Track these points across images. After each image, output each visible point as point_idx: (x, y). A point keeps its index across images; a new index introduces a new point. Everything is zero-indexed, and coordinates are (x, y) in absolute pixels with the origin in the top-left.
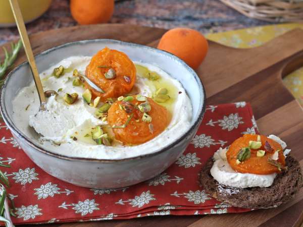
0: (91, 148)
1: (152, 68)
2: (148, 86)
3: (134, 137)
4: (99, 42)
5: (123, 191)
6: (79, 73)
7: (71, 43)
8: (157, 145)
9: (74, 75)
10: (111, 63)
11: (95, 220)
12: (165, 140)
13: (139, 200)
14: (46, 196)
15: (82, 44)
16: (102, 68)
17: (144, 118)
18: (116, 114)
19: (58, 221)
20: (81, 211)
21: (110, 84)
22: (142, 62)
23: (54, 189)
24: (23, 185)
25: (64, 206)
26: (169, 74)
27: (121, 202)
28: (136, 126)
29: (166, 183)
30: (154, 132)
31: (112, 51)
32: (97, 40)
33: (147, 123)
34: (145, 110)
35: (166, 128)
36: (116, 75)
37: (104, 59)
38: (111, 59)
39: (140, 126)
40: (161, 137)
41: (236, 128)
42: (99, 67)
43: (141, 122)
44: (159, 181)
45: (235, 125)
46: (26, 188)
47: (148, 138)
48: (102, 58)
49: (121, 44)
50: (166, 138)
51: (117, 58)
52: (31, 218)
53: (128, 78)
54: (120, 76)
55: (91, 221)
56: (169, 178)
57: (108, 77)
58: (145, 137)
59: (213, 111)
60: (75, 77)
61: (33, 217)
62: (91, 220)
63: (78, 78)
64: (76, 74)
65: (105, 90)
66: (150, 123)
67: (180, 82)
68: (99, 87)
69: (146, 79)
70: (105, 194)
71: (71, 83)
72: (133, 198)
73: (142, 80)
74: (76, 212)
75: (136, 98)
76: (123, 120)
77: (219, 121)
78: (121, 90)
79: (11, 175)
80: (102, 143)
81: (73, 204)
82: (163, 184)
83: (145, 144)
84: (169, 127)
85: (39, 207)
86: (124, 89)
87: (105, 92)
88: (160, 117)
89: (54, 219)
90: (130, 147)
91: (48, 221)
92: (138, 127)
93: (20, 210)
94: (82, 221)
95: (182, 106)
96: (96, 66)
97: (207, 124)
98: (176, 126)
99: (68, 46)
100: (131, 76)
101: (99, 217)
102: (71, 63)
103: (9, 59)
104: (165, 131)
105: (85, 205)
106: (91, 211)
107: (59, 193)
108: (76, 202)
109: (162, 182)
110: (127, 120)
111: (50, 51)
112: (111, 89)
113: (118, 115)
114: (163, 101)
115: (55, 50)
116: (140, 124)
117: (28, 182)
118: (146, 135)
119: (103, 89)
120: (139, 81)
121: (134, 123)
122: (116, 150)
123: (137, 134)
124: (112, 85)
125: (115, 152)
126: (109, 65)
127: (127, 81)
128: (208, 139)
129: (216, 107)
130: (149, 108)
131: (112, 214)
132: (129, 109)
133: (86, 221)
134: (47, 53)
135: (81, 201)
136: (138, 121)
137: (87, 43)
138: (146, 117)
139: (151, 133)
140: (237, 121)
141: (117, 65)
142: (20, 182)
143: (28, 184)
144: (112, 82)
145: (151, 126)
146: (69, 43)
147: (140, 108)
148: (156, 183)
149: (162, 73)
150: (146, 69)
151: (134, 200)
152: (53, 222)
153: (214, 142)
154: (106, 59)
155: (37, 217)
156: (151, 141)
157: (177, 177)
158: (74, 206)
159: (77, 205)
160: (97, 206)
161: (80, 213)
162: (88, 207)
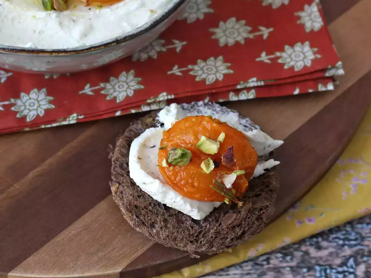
0: (34, 17)
11: (49, 126)
13: (116, 87)
20: (25, 112)
27: (88, 90)
29: (160, 53)
44: (148, 53)
55: (42, 129)
56: (164, 45)
62: (43, 127)
72: (107, 81)
74: (18, 116)
80: (53, 8)
81: (13, 100)
82: (155, 57)
90: (98, 11)
94: (27, 129)
101: (55, 121)
105: (32, 101)
106: (41, 113)
108: (17, 96)
109: (154, 54)
122: (75, 18)
131: (75, 115)
133: (36, 128)
135: (25, 92)
148: (144, 56)
151: (108, 86)
157: (176, 42)
158: (13, 105)
159: (19, 102)
160: (50, 102)
161: (24, 118)
162: (37, 105)
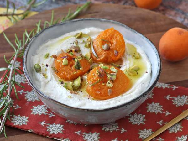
1: (139, 50)
2: (129, 62)
3: (96, 94)
4: (113, 23)
5: (85, 126)
6: (91, 39)
7: (95, 18)
8: (109, 104)
9: (88, 40)
10: (111, 39)
11: (57, 139)
12: (116, 103)
13: (90, 136)
14: (37, 113)
15: (101, 21)
16: (103, 41)
17: (107, 84)
18: (92, 75)
19: (34, 132)
20: (51, 130)
21: (104, 53)
22: (136, 44)
23: (44, 110)
24: (28, 101)
25: (43, 123)
26: (148, 57)
27: (79, 133)
28: (101, 88)
29: (114, 131)
30: (111, 95)
31: (115, 31)
32: (112, 21)
33: (108, 88)
34: (111, 78)
35: (121, 95)
36: (110, 48)
37: (108, 35)
38: (112, 37)
39: (103, 88)
40: (115, 100)
41: (182, 106)
42: (102, 40)
43: (105, 85)
44: (109, 129)
45: (182, 103)
46: (29, 104)
47: (105, 98)
48: (107, 34)
49: (126, 28)
50: (118, 101)
51: (116, 37)
52: (19, 125)
53: (116, 52)
54: (113, 50)
55: (54, 139)
56: (117, 128)
57: (103, 49)
58: (104, 96)
59: (174, 89)
60: (88, 42)
61: (21, 124)
62: (54, 138)
63: (89, 43)
64: (89, 40)
65: (99, 56)
66: (110, 88)
67: (151, 65)
68: (96, 53)
69: (131, 56)
70: (73, 124)
71: (84, 45)
72: (88, 133)
73: (128, 56)
74: (47, 130)
75: (111, 68)
76: (94, 81)
77: (174, 97)
78: (109, 59)
79: (25, 92)
81: (49, 124)
83: (101, 101)
84: (123, 95)
85: (28, 119)
86: (111, 59)
87: (98, 58)
88: (120, 86)
89: (32, 130)
90: (91, 100)
91: (28, 130)
92: (102, 89)
93: (16, 117)
94: (48, 137)
95: (142, 82)
96: (101, 38)
97: (165, 97)
98: (128, 95)
99: (92, 20)
100: (119, 52)
101: (59, 138)
102: (89, 31)
103: (69, 16)
104: (119, 97)
105: (56, 127)
106: (56, 133)
107: (45, 114)
108: (52, 123)
109: (111, 130)
110: (96, 81)
111: (79, 20)
112: (102, 57)
113: (93, 76)
114: (132, 74)
115: (82, 20)
116: (104, 87)
117: (32, 101)
118: (105, 95)
119: (98, 55)
120: (125, 56)
121: (100, 85)
122: (81, 99)
123: (99, 93)
124: (104, 54)
125: (80, 100)
126: (109, 40)
127: (115, 54)
128: (159, 107)
129: (177, 88)
130: (114, 77)
131: (68, 139)
132: (101, 75)
133: (51, 138)
134: (76, 21)
135: (55, 123)
136: (103, 84)
137: (105, 21)
138: (109, 83)
139: (108, 95)
140: (185, 101)
141: (114, 42)
142: (27, 99)
143: (31, 102)
144: (105, 52)
145: (110, 90)
146: (93, 18)
147: (109, 76)
148: (107, 129)
149: (143, 56)
150: (136, 49)
151: (87, 135)
152: (31, 131)
153: (162, 111)
154: (109, 36)
155: (23, 125)
156: (106, 100)
157: (123, 129)
158: (48, 126)
159: (51, 126)
160: (62, 131)
161: (49, 132)
162: (57, 129)
